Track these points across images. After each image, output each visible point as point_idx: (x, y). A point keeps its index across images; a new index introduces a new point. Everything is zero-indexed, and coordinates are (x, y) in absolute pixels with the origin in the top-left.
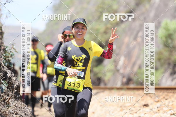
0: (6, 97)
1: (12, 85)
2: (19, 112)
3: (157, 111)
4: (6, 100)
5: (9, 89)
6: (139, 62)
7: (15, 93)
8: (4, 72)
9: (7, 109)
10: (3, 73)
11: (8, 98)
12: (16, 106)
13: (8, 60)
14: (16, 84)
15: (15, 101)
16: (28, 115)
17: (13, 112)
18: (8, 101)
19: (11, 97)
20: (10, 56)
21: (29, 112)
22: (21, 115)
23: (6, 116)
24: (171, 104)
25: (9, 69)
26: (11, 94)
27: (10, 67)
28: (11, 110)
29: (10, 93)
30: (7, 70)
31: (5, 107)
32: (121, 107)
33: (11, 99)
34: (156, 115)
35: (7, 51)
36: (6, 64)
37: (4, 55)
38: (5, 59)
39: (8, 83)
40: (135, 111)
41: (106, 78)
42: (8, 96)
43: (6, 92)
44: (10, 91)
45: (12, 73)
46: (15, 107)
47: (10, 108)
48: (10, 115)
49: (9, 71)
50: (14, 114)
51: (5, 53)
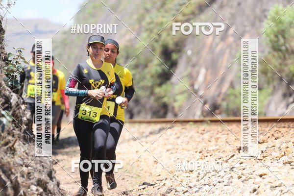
0: (10, 138)
1: (20, 118)
2: (33, 163)
3: (262, 158)
4: (10, 143)
5: (15, 124)
6: (230, 78)
7: (25, 132)
8: (5, 96)
9: (12, 158)
10: (5, 99)
11: (12, 140)
12: (26, 153)
13: (13, 76)
14: (26, 116)
15: (24, 144)
16: (46, 168)
17: (21, 163)
18: (13, 146)
19: (19, 137)
20: (15, 69)
21: (48, 163)
22: (35, 167)
23: (10, 170)
24: (284, 145)
25: (14, 92)
26: (19, 132)
27: (15, 87)
28: (17, 160)
29: (16, 132)
30: (10, 93)
31: (8, 155)
32: (200, 152)
33: (17, 141)
34: (260, 164)
35: (10, 61)
36: (9, 83)
37: (6, 68)
38: (7, 75)
39: (13, 115)
40: (225, 159)
41: (176, 105)
42: (13, 136)
43: (10, 130)
44: (17, 127)
45: (18, 99)
46: (25, 155)
47: (16, 157)
48: (16, 168)
49: (14, 94)
50: (24, 166)
51: (7, 64)
